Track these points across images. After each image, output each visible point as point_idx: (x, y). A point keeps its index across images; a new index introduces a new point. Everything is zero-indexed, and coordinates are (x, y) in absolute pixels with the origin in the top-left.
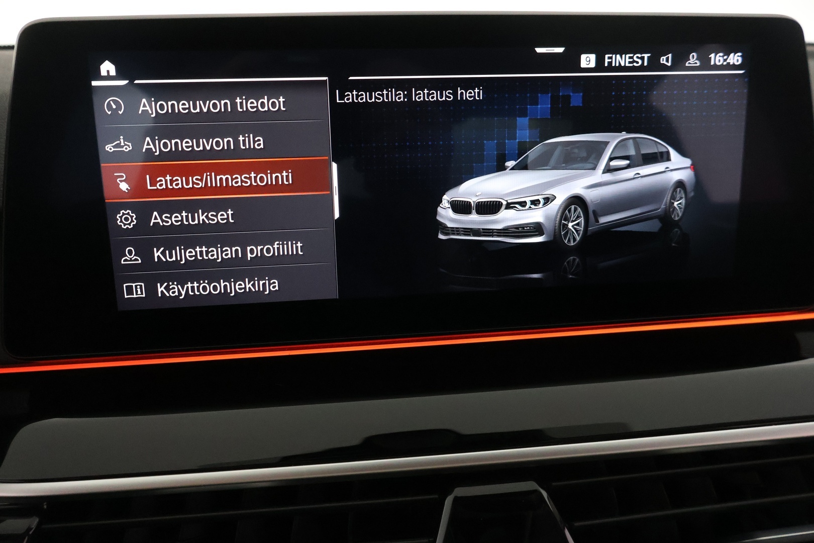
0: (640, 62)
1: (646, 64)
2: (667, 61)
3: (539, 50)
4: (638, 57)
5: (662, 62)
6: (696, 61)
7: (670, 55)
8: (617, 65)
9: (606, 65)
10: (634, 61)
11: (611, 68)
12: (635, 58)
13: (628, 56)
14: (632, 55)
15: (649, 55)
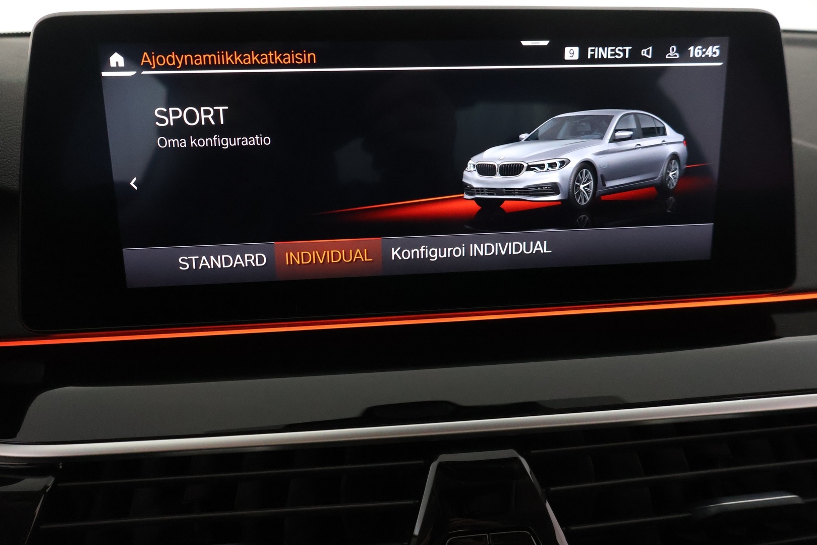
0: (622, 54)
1: (627, 56)
2: (648, 53)
3: (525, 43)
4: (619, 50)
5: (642, 54)
6: (676, 54)
7: (650, 48)
8: (600, 57)
9: (589, 57)
10: (616, 54)
11: (593, 60)
12: (617, 51)
13: (610, 48)
14: (614, 48)
15: (630, 48)
